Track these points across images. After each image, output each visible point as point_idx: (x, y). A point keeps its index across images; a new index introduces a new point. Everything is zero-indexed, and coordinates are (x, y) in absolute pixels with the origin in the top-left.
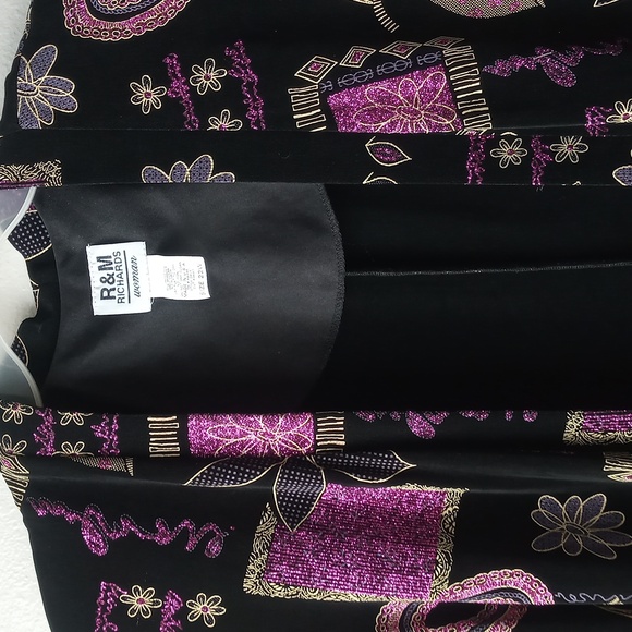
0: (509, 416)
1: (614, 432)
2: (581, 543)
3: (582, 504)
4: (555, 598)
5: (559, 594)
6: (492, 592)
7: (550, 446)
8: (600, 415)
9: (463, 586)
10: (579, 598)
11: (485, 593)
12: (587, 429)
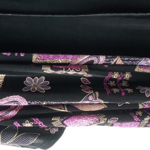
0: (16, 54)
1: (46, 60)
2: (36, 89)
3: (38, 79)
4: (28, 103)
5: (29, 102)
6: (10, 102)
7: (29, 63)
8: (42, 55)
9: (2, 100)
10: (34, 103)
11: (8, 102)
12: (38, 59)
